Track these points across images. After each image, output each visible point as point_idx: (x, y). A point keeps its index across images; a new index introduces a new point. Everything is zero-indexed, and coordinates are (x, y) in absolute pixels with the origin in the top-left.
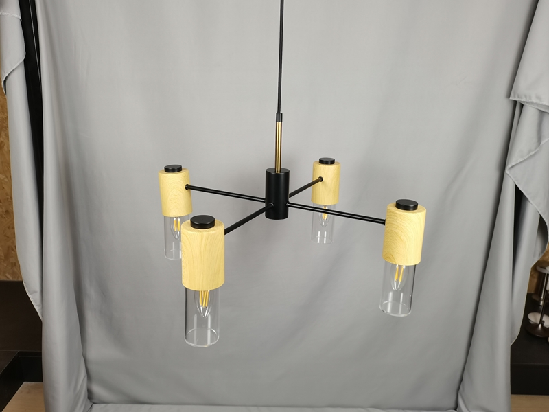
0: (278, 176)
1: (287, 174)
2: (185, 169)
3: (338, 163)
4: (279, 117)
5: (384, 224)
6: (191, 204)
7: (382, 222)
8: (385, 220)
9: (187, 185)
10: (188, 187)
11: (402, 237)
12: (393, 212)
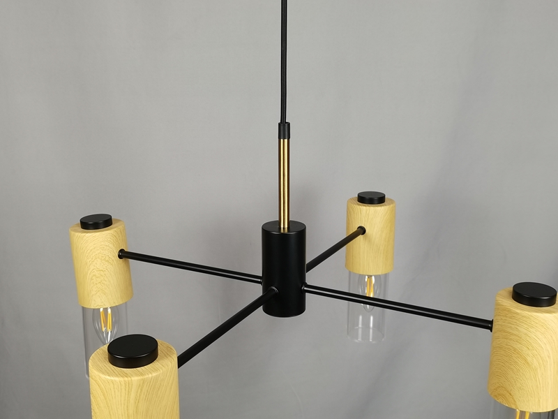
0: (284, 237)
1: (301, 234)
2: (118, 221)
3: (392, 201)
4: (284, 130)
5: (491, 329)
6: (130, 284)
7: (487, 325)
8: (491, 322)
9: (122, 251)
10: (123, 255)
11: (529, 359)
12: (509, 311)
